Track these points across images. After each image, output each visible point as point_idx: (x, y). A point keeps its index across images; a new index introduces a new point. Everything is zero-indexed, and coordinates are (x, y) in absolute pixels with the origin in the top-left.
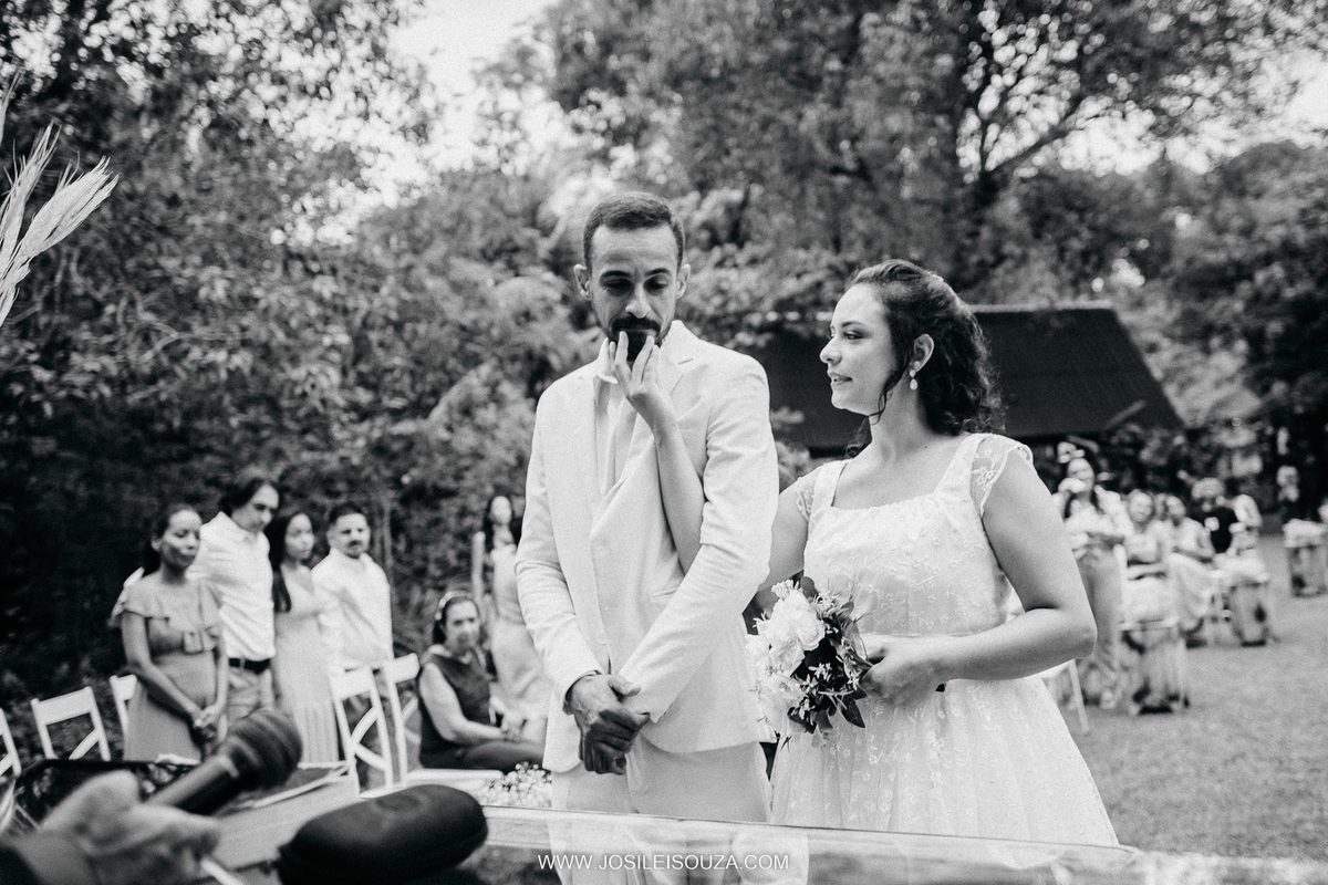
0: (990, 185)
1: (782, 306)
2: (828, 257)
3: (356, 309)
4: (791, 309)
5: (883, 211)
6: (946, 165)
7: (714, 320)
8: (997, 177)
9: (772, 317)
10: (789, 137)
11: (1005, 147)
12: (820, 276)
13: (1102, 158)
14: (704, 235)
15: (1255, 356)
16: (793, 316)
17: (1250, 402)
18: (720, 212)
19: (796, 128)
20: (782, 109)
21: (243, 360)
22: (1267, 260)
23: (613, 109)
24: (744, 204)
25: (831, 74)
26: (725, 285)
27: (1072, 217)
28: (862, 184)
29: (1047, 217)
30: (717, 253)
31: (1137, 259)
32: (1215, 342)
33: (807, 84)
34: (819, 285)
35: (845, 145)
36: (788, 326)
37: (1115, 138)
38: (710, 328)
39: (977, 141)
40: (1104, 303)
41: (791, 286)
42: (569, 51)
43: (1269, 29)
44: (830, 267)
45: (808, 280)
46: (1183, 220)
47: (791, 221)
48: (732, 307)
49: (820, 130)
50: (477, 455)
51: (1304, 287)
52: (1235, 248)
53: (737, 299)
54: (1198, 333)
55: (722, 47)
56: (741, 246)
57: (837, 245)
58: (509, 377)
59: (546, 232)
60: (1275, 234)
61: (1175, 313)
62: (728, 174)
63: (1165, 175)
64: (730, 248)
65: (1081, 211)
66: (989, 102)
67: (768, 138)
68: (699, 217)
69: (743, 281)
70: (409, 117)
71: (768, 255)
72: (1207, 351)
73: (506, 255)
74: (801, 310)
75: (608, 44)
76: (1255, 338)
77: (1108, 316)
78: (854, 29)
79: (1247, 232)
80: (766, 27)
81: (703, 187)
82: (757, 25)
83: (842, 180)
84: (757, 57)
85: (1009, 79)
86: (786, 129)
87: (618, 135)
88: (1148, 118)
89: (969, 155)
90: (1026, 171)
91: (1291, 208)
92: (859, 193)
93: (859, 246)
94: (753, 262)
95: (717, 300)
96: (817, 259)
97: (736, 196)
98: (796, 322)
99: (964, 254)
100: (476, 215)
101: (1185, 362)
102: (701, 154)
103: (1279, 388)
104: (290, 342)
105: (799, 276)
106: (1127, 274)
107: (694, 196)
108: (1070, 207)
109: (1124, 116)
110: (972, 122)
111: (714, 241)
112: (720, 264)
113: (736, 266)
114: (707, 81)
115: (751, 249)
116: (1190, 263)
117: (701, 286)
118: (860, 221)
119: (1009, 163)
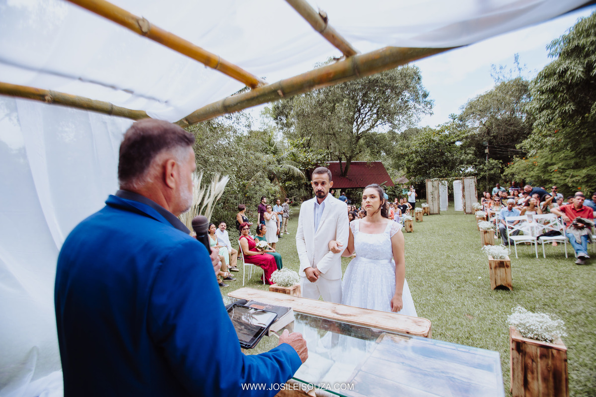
0: (358, 138)
1: (317, 160)
2: (326, 151)
5: (338, 143)
6: (350, 132)
7: (304, 163)
8: (360, 135)
10: (320, 127)
11: (362, 130)
13: (380, 131)
14: (302, 146)
15: (408, 172)
16: (319, 162)
17: (407, 181)
18: (305, 141)
19: (322, 126)
20: (319, 122)
22: (412, 153)
26: (306, 156)
28: (334, 137)
30: (304, 149)
31: (386, 152)
32: (400, 168)
33: (324, 117)
34: (325, 156)
35: (331, 129)
37: (383, 128)
40: (379, 161)
41: (320, 157)
43: (415, 108)
44: (326, 153)
45: (323, 155)
48: (308, 160)
49: (326, 127)
51: (419, 158)
52: (405, 150)
53: (309, 159)
54: (397, 167)
55: (308, 110)
56: (309, 148)
57: (328, 148)
58: (265, 175)
59: (272, 146)
60: (414, 148)
61: (393, 162)
62: (308, 135)
63: (392, 134)
64: (307, 148)
66: (359, 120)
68: (301, 142)
69: (310, 156)
70: (247, 123)
71: (315, 150)
72: (399, 170)
73: (265, 151)
74: (321, 161)
76: (408, 168)
77: (380, 163)
78: (334, 106)
79: (408, 147)
80: (316, 106)
81: (302, 136)
82: (314, 105)
83: (330, 136)
84: (314, 112)
85: (363, 116)
87: (285, 125)
88: (390, 125)
89: (354, 130)
91: (417, 143)
92: (333, 139)
93: (332, 149)
94: (312, 151)
95: (305, 159)
96: (324, 151)
97: (309, 138)
98: (320, 164)
100: (260, 144)
101: (394, 172)
102: (302, 130)
103: (413, 178)
105: (321, 155)
106: (383, 154)
107: (301, 138)
109: (385, 124)
112: (305, 151)
113: (308, 152)
114: (304, 116)
115: (311, 149)
116: (397, 153)
117: (302, 156)
118: (333, 144)
119: (363, 133)
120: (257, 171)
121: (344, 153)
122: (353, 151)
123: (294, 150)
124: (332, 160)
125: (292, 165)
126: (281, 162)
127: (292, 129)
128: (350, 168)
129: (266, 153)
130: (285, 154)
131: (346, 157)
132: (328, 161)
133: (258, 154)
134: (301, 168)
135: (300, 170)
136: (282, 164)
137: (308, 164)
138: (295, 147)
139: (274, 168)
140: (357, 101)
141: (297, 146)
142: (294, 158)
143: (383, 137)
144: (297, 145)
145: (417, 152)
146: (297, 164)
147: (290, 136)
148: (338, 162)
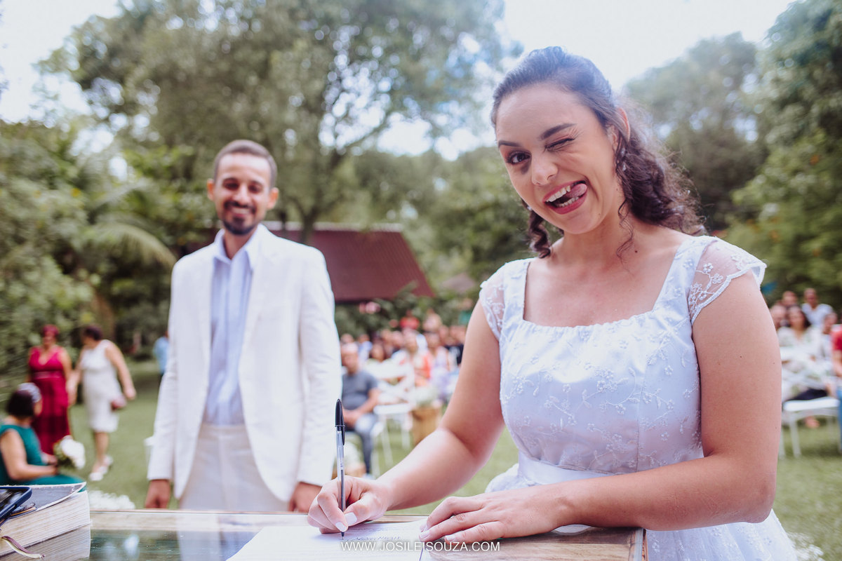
0: (337, 158)
6: (312, 143)
7: (172, 224)
8: (342, 154)
9: (209, 223)
11: (348, 135)
14: (169, 174)
18: (179, 160)
19: (228, 114)
20: (222, 102)
23: (115, 93)
24: (194, 156)
26: (181, 205)
29: (369, 177)
30: (177, 184)
31: (417, 204)
32: (454, 251)
33: (237, 88)
35: (256, 127)
40: (396, 227)
42: (87, 55)
46: (439, 183)
48: (185, 218)
49: (243, 116)
50: (24, 300)
55: (187, 64)
56: (190, 181)
58: (45, 253)
60: (489, 196)
62: (187, 140)
63: (433, 159)
64: (184, 181)
66: (339, 110)
68: (167, 162)
73: (49, 179)
75: (113, 52)
77: (399, 235)
78: (267, 60)
80: (214, 56)
81: (170, 143)
84: (209, 71)
85: (352, 97)
87: (117, 109)
88: (427, 126)
89: (326, 139)
90: (357, 151)
94: (197, 190)
95: (175, 213)
97: (190, 151)
102: (170, 127)
106: (409, 212)
107: (163, 150)
110: (328, 120)
111: (174, 177)
114: (176, 82)
115: (196, 183)
117: (167, 203)
119: (348, 147)
120: (20, 241)
121: (295, 199)
122: (319, 194)
123: (143, 184)
125: (137, 227)
126: (98, 219)
127: (142, 122)
129: (52, 186)
131: (300, 208)
133: (24, 186)
137: (188, 227)
138: (145, 174)
139: (76, 232)
140: (334, 54)
141: (151, 173)
142: (141, 207)
144: (152, 169)
145: (496, 205)
146: (152, 226)
147: (127, 139)
148: (278, 226)
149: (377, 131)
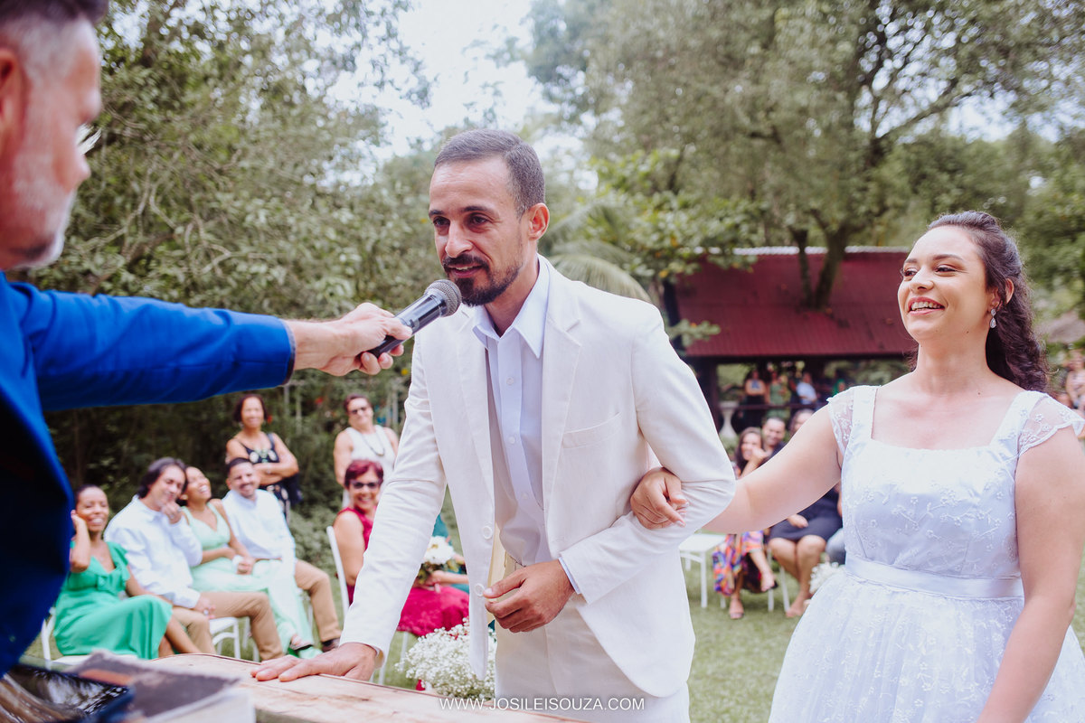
0: (878, 151)
1: (707, 242)
2: (745, 204)
3: (367, 238)
4: (714, 246)
5: (790, 169)
6: (843, 132)
7: (652, 252)
8: (884, 143)
9: (699, 250)
10: (717, 108)
11: (892, 118)
12: (738, 219)
13: (972, 129)
14: (648, 184)
16: (715, 250)
18: (660, 167)
19: (723, 100)
20: (712, 84)
21: (279, 273)
23: (579, 82)
24: (680, 160)
25: (753, 56)
26: (661, 225)
27: (945, 177)
28: (775, 146)
29: (924, 176)
30: (657, 198)
32: (1058, 281)
33: (732, 63)
34: (737, 227)
35: (761, 115)
36: (711, 259)
37: (983, 113)
38: (649, 258)
39: (869, 113)
41: (714, 227)
42: (544, 35)
44: (746, 212)
45: (728, 222)
46: (1036, 182)
47: (717, 175)
48: (667, 243)
49: (742, 102)
52: (1079, 205)
53: (673, 237)
55: (666, 33)
56: (676, 193)
57: (753, 195)
62: (667, 136)
63: (1024, 142)
64: (669, 194)
65: (952, 172)
66: (880, 81)
67: (701, 107)
68: (644, 169)
69: (675, 221)
70: (414, 83)
71: (698, 202)
72: (1050, 288)
74: (722, 246)
75: (576, 31)
78: (772, 20)
80: (702, 18)
81: (648, 147)
82: (695, 17)
83: (758, 143)
84: (694, 43)
85: (898, 63)
86: (715, 101)
87: (582, 104)
88: (1012, 97)
89: (863, 124)
90: (908, 138)
92: (772, 154)
93: (770, 196)
94: (685, 206)
95: (655, 237)
96: (736, 205)
97: (674, 153)
98: (717, 256)
99: (854, 205)
102: (646, 120)
104: (316, 262)
105: (721, 219)
107: (640, 153)
108: (942, 169)
109: (992, 96)
110: (865, 98)
111: (655, 189)
112: (659, 208)
113: (671, 209)
114: (654, 60)
115: (683, 196)
116: (1040, 215)
117: (643, 225)
118: (772, 176)
119: (894, 132)
121: (815, 213)
123: (614, 200)
124: (768, 243)
125: (605, 258)
126: (556, 248)
128: (842, 274)
130: (578, 214)
131: (825, 228)
132: (752, 245)
134: (642, 271)
135: (638, 278)
136: (558, 253)
137: (667, 255)
138: (617, 187)
141: (623, 185)
143: (985, 152)
144: (624, 180)
146: (624, 256)
147: (599, 145)
148: (793, 250)
149: (939, 109)
